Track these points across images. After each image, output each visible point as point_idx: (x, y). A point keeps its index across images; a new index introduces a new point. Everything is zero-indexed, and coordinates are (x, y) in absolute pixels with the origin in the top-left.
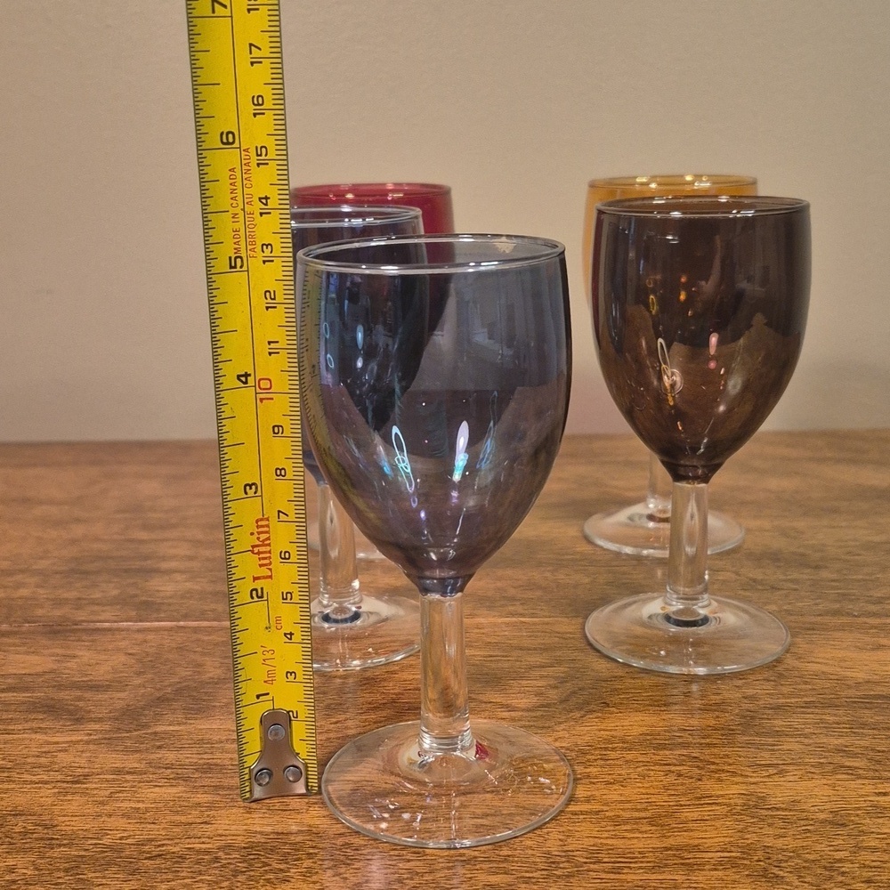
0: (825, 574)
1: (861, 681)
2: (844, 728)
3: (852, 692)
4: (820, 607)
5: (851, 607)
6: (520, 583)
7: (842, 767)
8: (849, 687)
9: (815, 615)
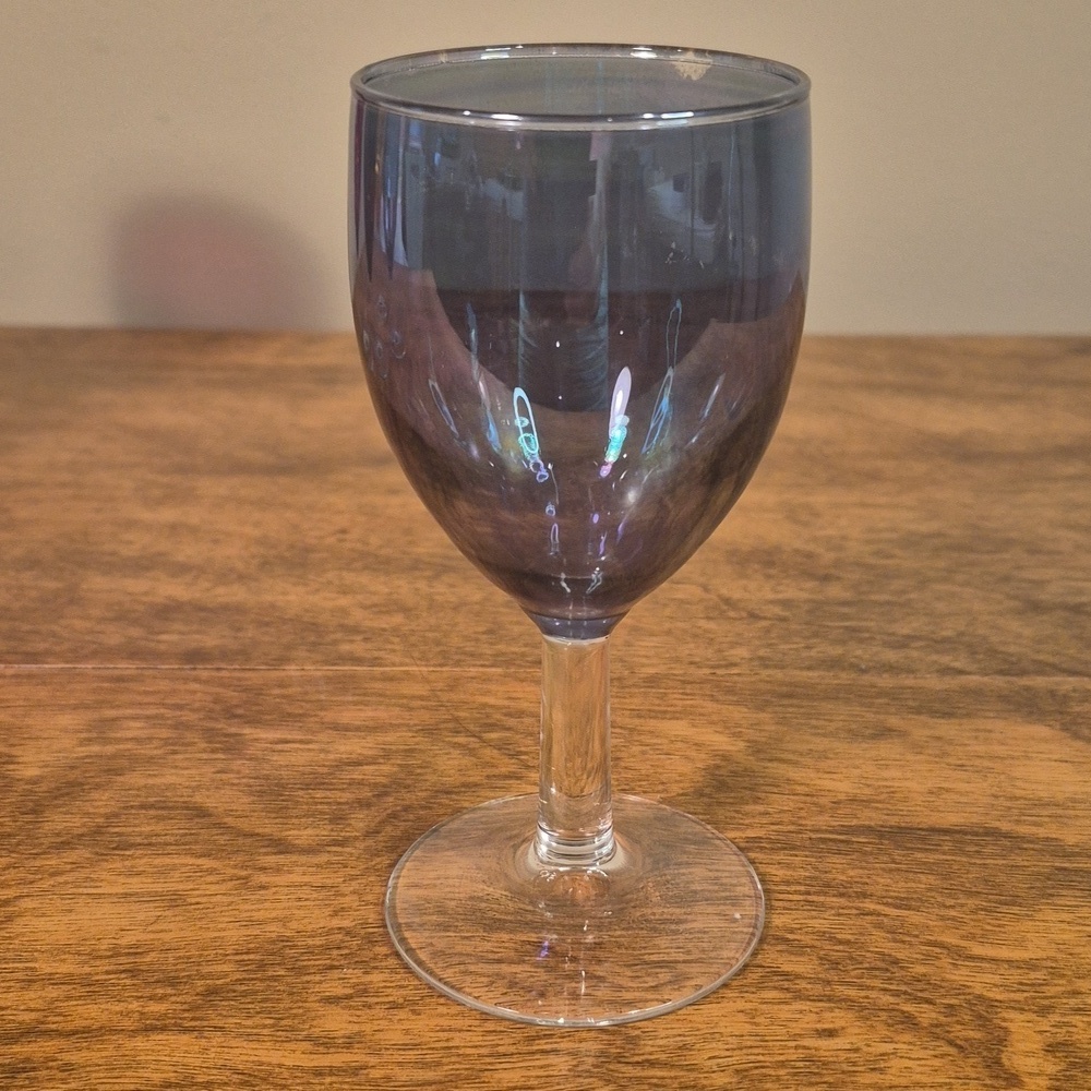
0: (835, 591)
1: (842, 797)
2: (796, 892)
3: (823, 821)
4: (813, 653)
5: (859, 652)
6: (375, 599)
7: (776, 973)
8: (822, 810)
9: (801, 669)
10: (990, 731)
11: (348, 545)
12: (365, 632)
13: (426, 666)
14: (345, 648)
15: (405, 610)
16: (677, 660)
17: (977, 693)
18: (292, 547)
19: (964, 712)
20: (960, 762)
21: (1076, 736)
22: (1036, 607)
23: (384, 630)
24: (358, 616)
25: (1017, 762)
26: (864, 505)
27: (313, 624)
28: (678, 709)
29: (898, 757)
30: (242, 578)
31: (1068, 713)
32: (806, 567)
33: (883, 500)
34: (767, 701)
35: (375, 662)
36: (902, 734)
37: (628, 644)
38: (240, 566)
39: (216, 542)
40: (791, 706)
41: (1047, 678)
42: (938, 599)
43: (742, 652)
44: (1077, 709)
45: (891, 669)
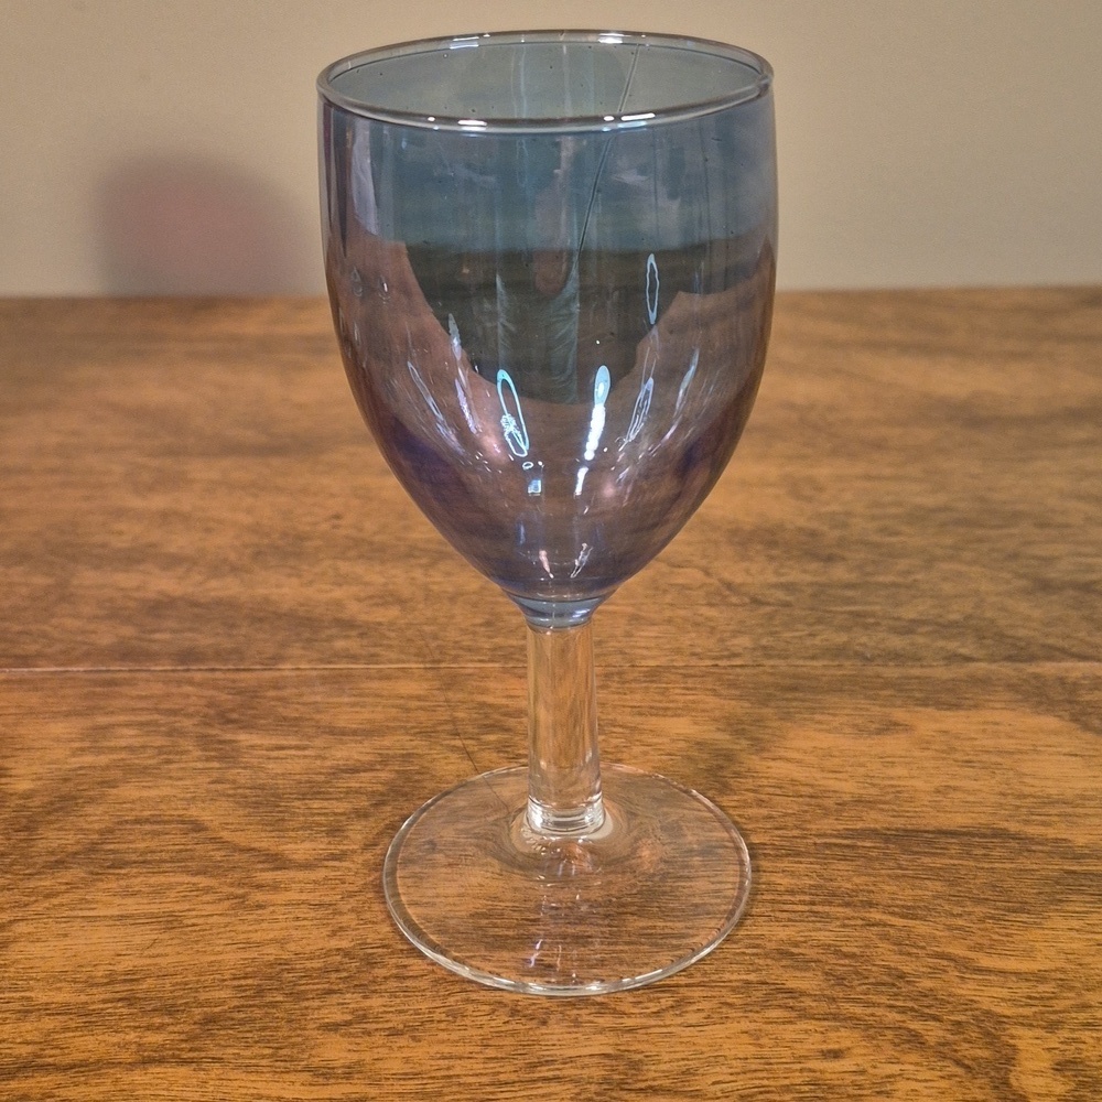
0: (839, 573)
1: (847, 798)
2: (800, 902)
3: (828, 824)
4: (817, 641)
5: (864, 639)
6: (370, 590)
7: (780, 991)
8: (827, 813)
9: (805, 658)
10: (997, 724)
11: (343, 532)
12: (360, 626)
13: (422, 662)
14: (340, 644)
15: (401, 602)
16: (678, 651)
17: (983, 682)
18: (285, 535)
19: (971, 703)
20: (967, 758)
21: (1087, 727)
22: (1045, 586)
23: (380, 624)
24: (354, 610)
25: (1026, 757)
26: (868, 477)
27: (308, 619)
28: (680, 705)
29: (903, 753)
30: (235, 569)
31: (1078, 703)
32: (810, 547)
33: (887, 471)
34: (770, 695)
35: (373, 658)
36: (907, 728)
37: (629, 635)
38: (233, 556)
39: (208, 530)
40: (796, 699)
41: (1054, 664)
42: (945, 579)
43: (744, 641)
44: (1088, 698)
45: (897, 657)
